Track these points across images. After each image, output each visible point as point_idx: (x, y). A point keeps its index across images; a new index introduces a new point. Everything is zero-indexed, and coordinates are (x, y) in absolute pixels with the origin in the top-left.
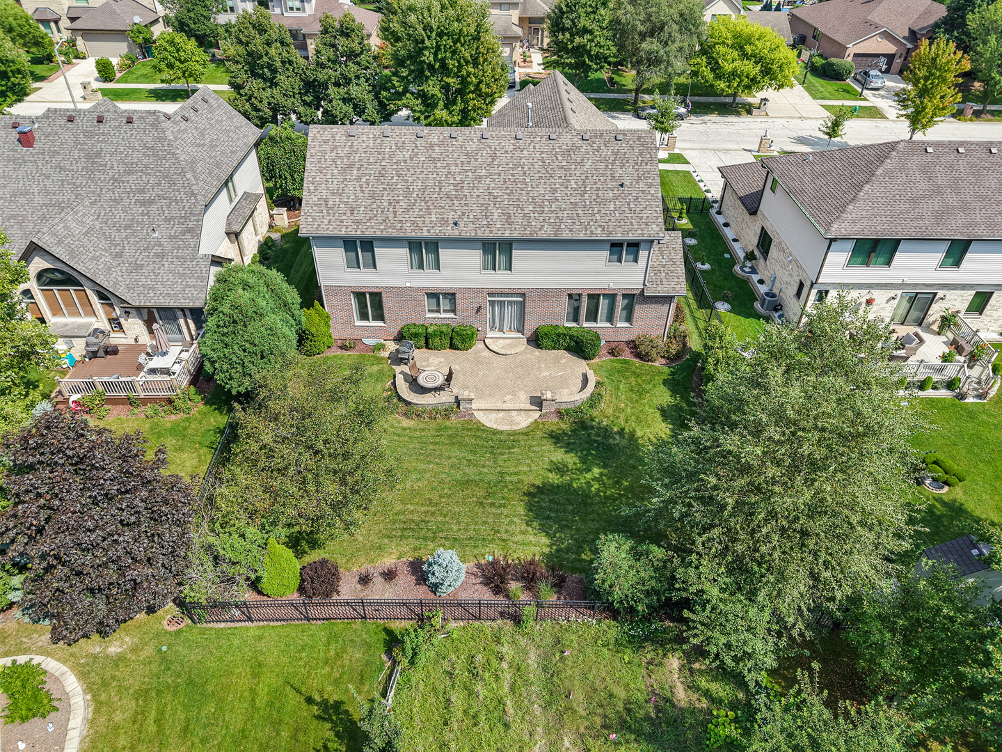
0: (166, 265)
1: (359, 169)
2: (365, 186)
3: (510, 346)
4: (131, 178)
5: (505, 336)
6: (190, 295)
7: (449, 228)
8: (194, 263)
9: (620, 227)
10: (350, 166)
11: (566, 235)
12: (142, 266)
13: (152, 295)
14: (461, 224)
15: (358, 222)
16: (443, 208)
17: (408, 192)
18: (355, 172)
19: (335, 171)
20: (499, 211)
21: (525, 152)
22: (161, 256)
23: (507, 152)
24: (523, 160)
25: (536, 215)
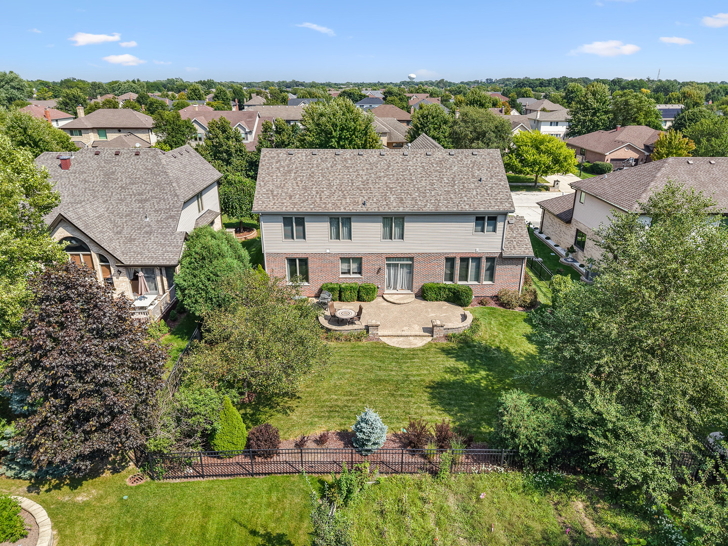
0: (152, 238)
1: (295, 173)
2: (299, 182)
3: (402, 299)
4: (133, 187)
5: (398, 292)
6: (167, 257)
7: (359, 207)
8: (173, 237)
9: (482, 204)
10: (290, 171)
11: (443, 209)
12: (135, 239)
13: (140, 257)
14: (368, 204)
15: (295, 204)
16: (354, 195)
17: (330, 186)
18: (293, 175)
19: (279, 174)
20: (395, 196)
21: (410, 162)
22: (150, 233)
23: (397, 163)
24: (409, 167)
25: (421, 198)
